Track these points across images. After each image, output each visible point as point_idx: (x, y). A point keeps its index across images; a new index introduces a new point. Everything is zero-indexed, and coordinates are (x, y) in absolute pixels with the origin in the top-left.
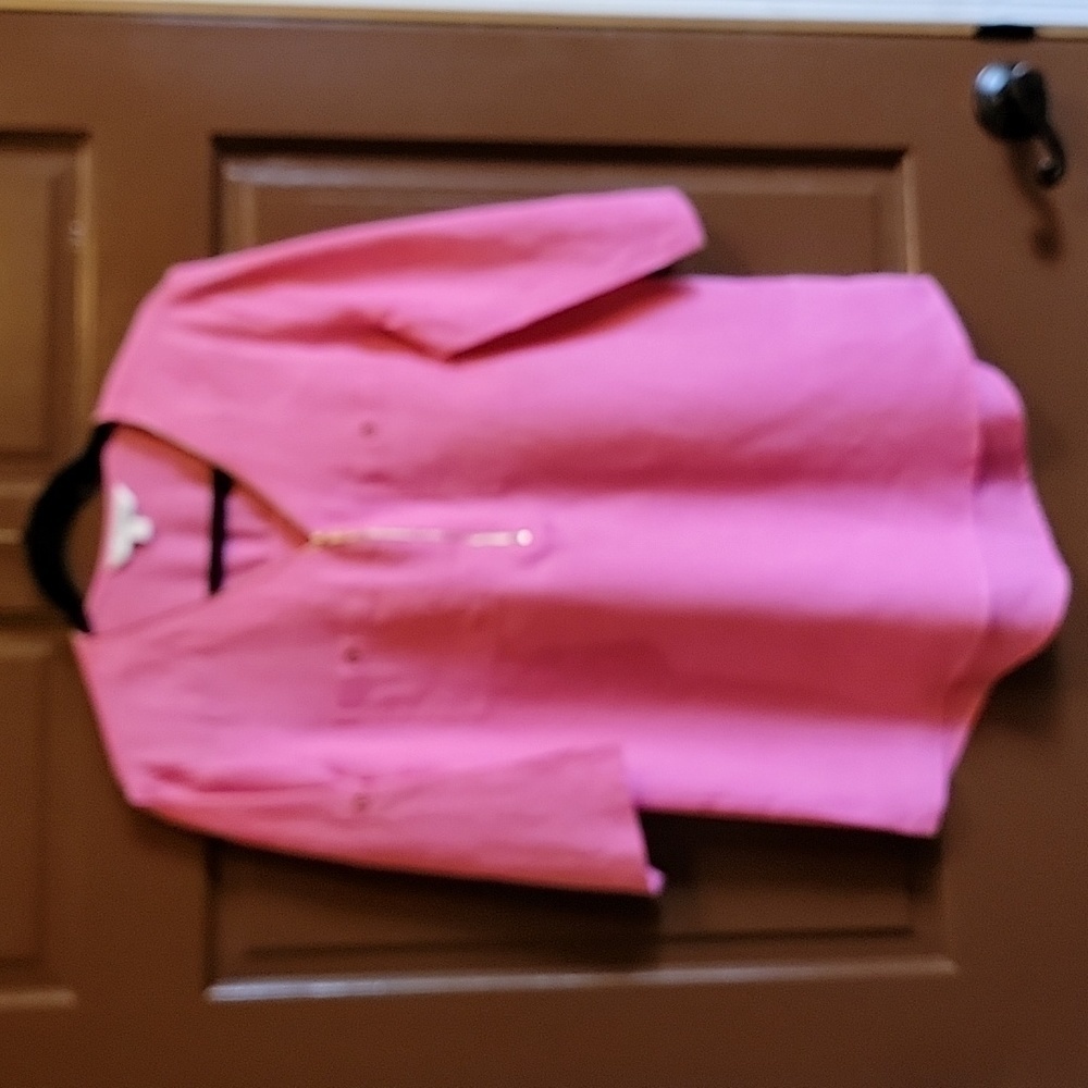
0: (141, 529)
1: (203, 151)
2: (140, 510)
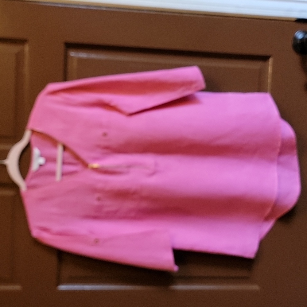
0: (42, 161)
1: (62, 47)
2: (41, 156)
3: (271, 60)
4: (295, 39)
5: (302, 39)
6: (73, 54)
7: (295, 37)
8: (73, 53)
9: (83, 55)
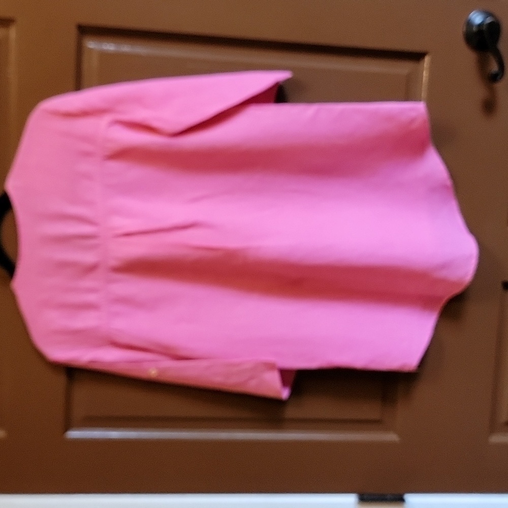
1: (74, 32)
3: (427, 59)
4: (469, 24)
5: (480, 25)
6: (92, 44)
7: (469, 20)
8: (92, 42)
9: (109, 46)
